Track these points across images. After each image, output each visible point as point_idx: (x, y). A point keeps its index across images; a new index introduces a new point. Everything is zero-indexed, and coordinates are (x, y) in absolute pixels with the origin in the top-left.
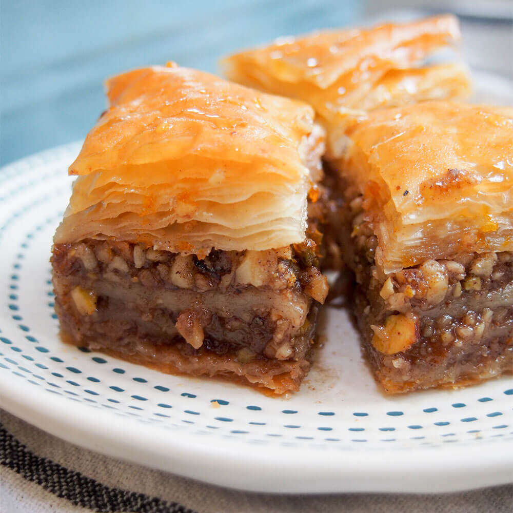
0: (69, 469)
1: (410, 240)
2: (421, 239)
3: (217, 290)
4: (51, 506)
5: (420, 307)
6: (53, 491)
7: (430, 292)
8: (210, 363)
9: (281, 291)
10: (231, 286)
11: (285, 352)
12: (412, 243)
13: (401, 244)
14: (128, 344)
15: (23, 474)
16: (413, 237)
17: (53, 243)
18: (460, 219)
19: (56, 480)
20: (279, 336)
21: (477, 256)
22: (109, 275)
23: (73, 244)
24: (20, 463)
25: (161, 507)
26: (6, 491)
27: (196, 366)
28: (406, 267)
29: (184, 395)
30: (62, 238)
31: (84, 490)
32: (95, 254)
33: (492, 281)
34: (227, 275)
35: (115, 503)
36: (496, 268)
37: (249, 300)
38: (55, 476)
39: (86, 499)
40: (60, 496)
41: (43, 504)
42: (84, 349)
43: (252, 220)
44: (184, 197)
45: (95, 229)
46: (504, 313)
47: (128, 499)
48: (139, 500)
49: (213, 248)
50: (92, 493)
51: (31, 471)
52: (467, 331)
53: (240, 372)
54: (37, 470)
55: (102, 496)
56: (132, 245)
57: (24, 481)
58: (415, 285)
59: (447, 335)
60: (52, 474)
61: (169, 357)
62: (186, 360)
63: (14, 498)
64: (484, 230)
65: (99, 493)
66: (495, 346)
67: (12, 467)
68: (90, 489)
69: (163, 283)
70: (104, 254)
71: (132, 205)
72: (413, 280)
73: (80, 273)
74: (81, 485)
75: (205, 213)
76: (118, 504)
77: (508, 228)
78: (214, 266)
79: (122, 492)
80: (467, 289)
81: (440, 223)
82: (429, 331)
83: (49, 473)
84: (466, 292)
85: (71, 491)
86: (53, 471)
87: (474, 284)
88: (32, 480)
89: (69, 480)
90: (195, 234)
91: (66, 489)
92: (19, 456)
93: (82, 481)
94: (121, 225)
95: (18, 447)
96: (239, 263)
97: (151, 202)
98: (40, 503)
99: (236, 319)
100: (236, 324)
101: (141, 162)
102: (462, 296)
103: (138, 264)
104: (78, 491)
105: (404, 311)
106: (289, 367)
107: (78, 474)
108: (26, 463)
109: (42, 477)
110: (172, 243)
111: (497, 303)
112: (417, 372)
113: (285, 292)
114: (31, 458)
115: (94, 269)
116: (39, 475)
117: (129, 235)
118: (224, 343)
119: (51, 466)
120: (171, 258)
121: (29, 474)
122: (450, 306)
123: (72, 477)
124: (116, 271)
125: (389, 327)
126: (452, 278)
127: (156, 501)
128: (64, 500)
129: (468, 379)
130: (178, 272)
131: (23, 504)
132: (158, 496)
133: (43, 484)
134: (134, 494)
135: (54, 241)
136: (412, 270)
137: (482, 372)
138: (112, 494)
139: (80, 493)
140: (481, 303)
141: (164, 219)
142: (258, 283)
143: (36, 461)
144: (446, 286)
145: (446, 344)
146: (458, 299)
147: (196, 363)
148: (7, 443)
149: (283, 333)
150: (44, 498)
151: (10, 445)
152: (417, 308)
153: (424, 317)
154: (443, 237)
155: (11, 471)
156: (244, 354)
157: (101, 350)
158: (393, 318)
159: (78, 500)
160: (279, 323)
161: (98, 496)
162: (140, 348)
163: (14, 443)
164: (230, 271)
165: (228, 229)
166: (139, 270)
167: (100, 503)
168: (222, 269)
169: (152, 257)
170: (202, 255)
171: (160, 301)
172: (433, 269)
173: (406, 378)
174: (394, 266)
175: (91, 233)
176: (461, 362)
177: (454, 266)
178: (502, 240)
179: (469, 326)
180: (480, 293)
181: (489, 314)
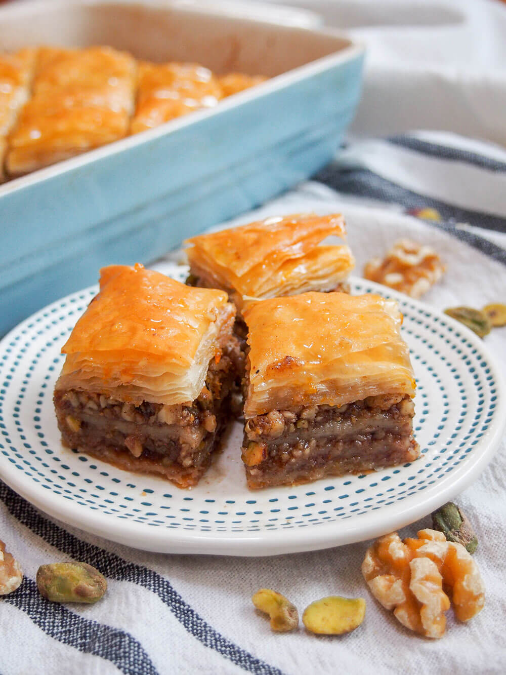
0: (60, 528)
1: (260, 400)
2: (269, 398)
3: (147, 424)
4: (46, 551)
5: (267, 439)
6: (48, 542)
7: (272, 431)
8: (146, 465)
9: (184, 427)
10: (155, 423)
11: (188, 462)
12: (263, 401)
13: (255, 402)
14: (100, 451)
15: (33, 529)
16: (262, 398)
17: (54, 390)
18: (294, 386)
19: (51, 534)
20: (183, 454)
21: (304, 408)
22: (86, 410)
23: (66, 392)
24: (33, 522)
25: (106, 556)
26: (22, 540)
27: (138, 467)
28: (260, 414)
29: (128, 485)
30: (59, 387)
31: (66, 542)
32: (78, 398)
33: (315, 422)
34: (152, 417)
35: (82, 550)
36: (317, 415)
37: (165, 431)
38: (51, 531)
39: (66, 547)
40: (52, 545)
41: (42, 549)
42: (75, 451)
43: (165, 387)
44: (125, 372)
45: (78, 384)
46: (325, 441)
47: (90, 549)
48: (95, 550)
49: (144, 401)
50: (70, 543)
51: (38, 528)
52: (298, 453)
53: (163, 472)
54: (42, 527)
55: (76, 545)
56: (99, 395)
57: (33, 534)
58: (263, 427)
59: (285, 455)
60: (50, 530)
61: (123, 460)
62: (132, 462)
63: (26, 545)
64: (308, 393)
65: (75, 544)
66: (320, 460)
67: (27, 525)
68: (70, 541)
69: (118, 417)
70: (83, 399)
71: (98, 373)
72: (262, 423)
73: (70, 408)
74: (65, 538)
75: (138, 381)
76: (84, 551)
77: (325, 391)
78: (146, 410)
79: (87, 544)
80: (298, 427)
81: (279, 389)
82: (274, 453)
83: (48, 529)
84: (297, 429)
85: (59, 541)
86: (50, 528)
87: (303, 424)
88: (37, 534)
89: (59, 534)
90: (134, 392)
91: (56, 540)
92: (32, 517)
93: (66, 536)
94: (92, 384)
95: (33, 512)
96: (159, 410)
97: (108, 372)
98: (40, 548)
99: (161, 441)
100: (160, 443)
101: (101, 349)
102: (296, 431)
103: (103, 405)
104: (63, 541)
105: (257, 441)
106: (191, 471)
107: (65, 531)
108: (36, 522)
109: (44, 532)
110: (121, 396)
111: (318, 435)
112: (266, 477)
113: (186, 428)
114: (39, 518)
115: (78, 407)
116: (42, 530)
117: (97, 389)
118: (155, 453)
119: (50, 525)
120: (121, 405)
121: (36, 530)
122: (287, 437)
123: (61, 532)
124: (91, 409)
125: (250, 450)
126: (287, 422)
127: (104, 551)
128: (54, 547)
129: (303, 480)
130: (125, 412)
131: (30, 549)
132: (105, 549)
133: (44, 537)
134: (93, 546)
135: (55, 388)
136: (262, 416)
137: (312, 476)
138: (82, 545)
139: (64, 543)
140: (309, 436)
141: (116, 382)
142: (170, 422)
143: (42, 521)
144: (283, 427)
145: (284, 461)
146: (293, 433)
147: (138, 465)
148: (26, 509)
149: (185, 452)
150: (43, 546)
151: (28, 510)
152: (265, 440)
153: (271, 444)
154: (282, 396)
155: (26, 528)
156: (166, 461)
157: (85, 452)
158: (253, 444)
159: (62, 548)
160: (183, 445)
161: (74, 545)
162: (107, 453)
163: (30, 509)
164: (154, 414)
165: (151, 391)
166: (104, 409)
167: (74, 550)
168: (151, 412)
169: (110, 402)
170: (137, 405)
171: (116, 428)
172: (275, 416)
173: (260, 480)
174: (252, 413)
175: (75, 386)
176: (298, 469)
177: (289, 415)
178: (321, 398)
179: (300, 449)
180: (307, 429)
181: (313, 442)
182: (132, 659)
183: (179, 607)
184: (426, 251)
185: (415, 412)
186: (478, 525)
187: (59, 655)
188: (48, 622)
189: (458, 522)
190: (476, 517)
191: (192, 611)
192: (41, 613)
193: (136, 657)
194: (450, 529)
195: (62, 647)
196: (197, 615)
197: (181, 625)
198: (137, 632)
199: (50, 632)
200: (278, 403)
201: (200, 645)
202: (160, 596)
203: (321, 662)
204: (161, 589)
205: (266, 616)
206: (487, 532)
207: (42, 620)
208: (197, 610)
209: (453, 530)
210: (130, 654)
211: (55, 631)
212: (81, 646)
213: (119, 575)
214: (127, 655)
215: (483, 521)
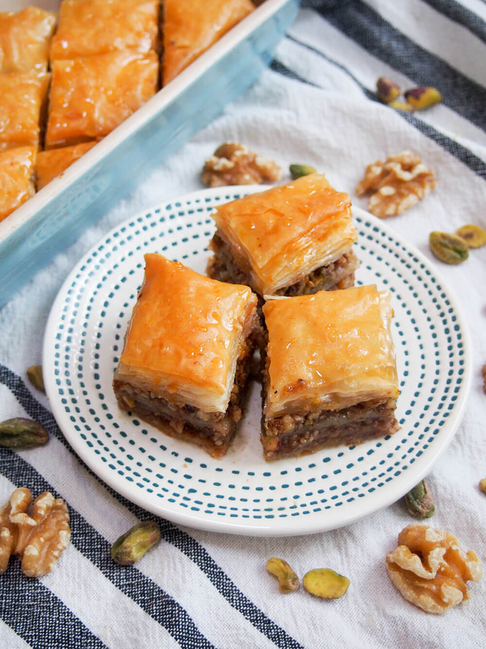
1: (277, 409)
3: (188, 416)
5: (281, 435)
7: (285, 431)
8: (187, 437)
10: (194, 417)
11: (219, 443)
12: (279, 410)
13: (273, 411)
17: (112, 378)
18: (303, 399)
20: (216, 439)
21: (311, 413)
22: (139, 397)
23: (123, 384)
28: (276, 418)
29: (173, 453)
30: (118, 379)
32: (133, 390)
33: (319, 420)
34: (192, 413)
36: (321, 415)
37: (202, 422)
42: (129, 413)
44: (172, 386)
46: (325, 430)
49: (186, 404)
52: (304, 441)
53: (200, 443)
56: (150, 392)
58: (278, 428)
59: (294, 443)
62: (175, 433)
64: (314, 403)
66: (321, 441)
69: (164, 406)
70: (137, 391)
71: (149, 380)
72: (278, 425)
73: (127, 394)
77: (328, 400)
80: (306, 425)
81: (292, 402)
82: (286, 442)
84: (305, 427)
87: (310, 423)
90: (178, 397)
94: (145, 385)
96: (198, 411)
97: (157, 381)
101: (152, 368)
102: (303, 428)
106: (221, 448)
110: (168, 397)
111: (321, 427)
112: (279, 455)
113: (218, 423)
115: (133, 394)
117: (148, 388)
122: (297, 431)
124: (143, 397)
125: (267, 440)
126: (297, 423)
128: (115, 499)
129: (307, 452)
130: (170, 406)
131: (97, 498)
136: (278, 419)
140: (314, 429)
142: (205, 419)
144: (294, 427)
145: (293, 446)
146: (301, 429)
147: (180, 436)
149: (217, 437)
153: (284, 437)
154: (294, 407)
156: (202, 436)
157: (137, 416)
158: (270, 436)
160: (216, 434)
162: (155, 422)
164: (194, 412)
165: (192, 400)
166: (153, 399)
169: (159, 397)
172: (287, 419)
173: (274, 458)
177: (299, 419)
178: (325, 405)
179: (306, 439)
180: (313, 425)
181: (316, 432)
182: (181, 627)
183: (213, 571)
184: (421, 168)
185: (397, 406)
186: (437, 493)
187: (126, 608)
188: (116, 575)
189: (422, 493)
190: (436, 487)
191: (223, 573)
192: (110, 567)
193: (184, 624)
194: (416, 500)
195: (128, 600)
196: (226, 576)
197: (215, 588)
198: (183, 600)
199: (118, 584)
200: (291, 411)
201: (228, 604)
202: (199, 566)
203: (314, 625)
204: (199, 557)
205: (276, 577)
206: (443, 501)
207: (112, 574)
208: (227, 572)
209: (418, 500)
210: (179, 622)
211: (122, 583)
212: (142, 603)
213: (167, 537)
214: (177, 623)
215: (441, 491)
